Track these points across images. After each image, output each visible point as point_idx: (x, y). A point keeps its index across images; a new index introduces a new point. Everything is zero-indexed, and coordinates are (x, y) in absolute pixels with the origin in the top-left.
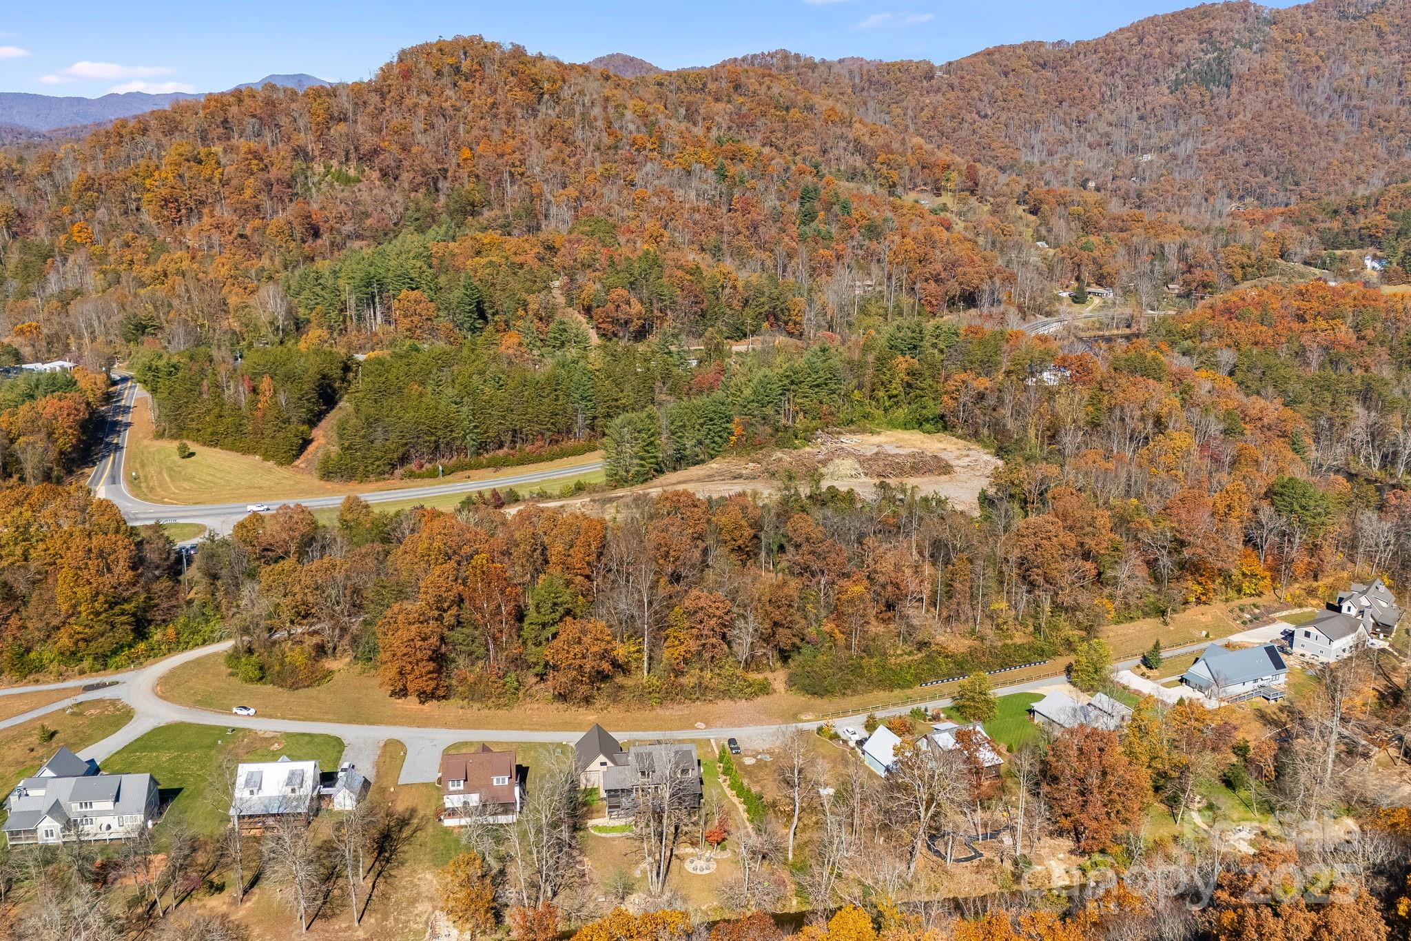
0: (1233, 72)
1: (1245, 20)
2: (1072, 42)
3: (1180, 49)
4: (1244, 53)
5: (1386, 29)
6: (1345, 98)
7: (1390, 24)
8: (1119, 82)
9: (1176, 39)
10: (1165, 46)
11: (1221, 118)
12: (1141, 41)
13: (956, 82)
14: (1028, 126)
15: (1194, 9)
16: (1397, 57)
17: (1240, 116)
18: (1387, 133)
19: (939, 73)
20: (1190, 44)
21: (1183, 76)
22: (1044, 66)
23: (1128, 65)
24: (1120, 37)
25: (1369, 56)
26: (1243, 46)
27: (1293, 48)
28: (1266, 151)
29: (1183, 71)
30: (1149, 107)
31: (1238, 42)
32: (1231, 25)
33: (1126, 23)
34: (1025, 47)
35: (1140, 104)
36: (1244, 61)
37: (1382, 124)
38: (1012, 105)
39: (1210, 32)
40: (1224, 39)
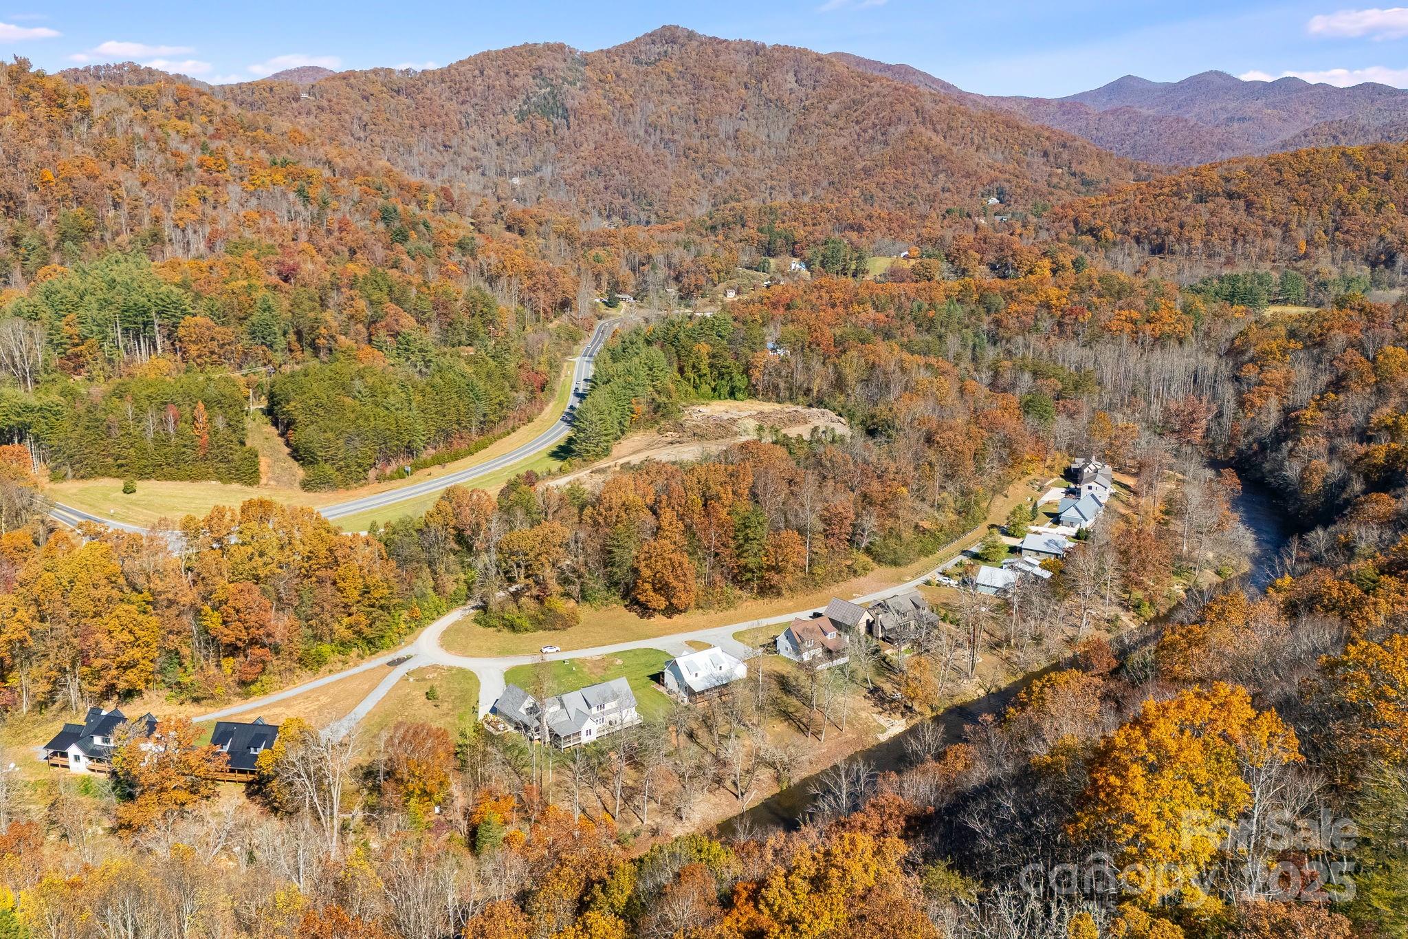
0: (568, 106)
1: (565, 60)
2: (419, 71)
3: (518, 83)
4: (573, 90)
5: (673, 74)
6: (658, 132)
7: (675, 70)
8: (471, 110)
9: (511, 73)
10: (503, 79)
11: (568, 146)
12: (482, 73)
13: (325, 103)
14: (401, 149)
15: (521, 47)
16: (686, 99)
17: (585, 145)
18: (700, 162)
19: (304, 95)
20: (524, 80)
21: (525, 107)
22: (398, 92)
23: (475, 95)
24: (462, 69)
25: (666, 97)
26: (570, 83)
27: (607, 87)
28: (618, 176)
29: (525, 103)
30: (503, 135)
31: (564, 79)
32: (557, 65)
33: (464, 57)
34: (375, 72)
35: (494, 131)
36: (574, 97)
37: (694, 155)
38: (382, 129)
39: (540, 69)
40: (552, 76)
